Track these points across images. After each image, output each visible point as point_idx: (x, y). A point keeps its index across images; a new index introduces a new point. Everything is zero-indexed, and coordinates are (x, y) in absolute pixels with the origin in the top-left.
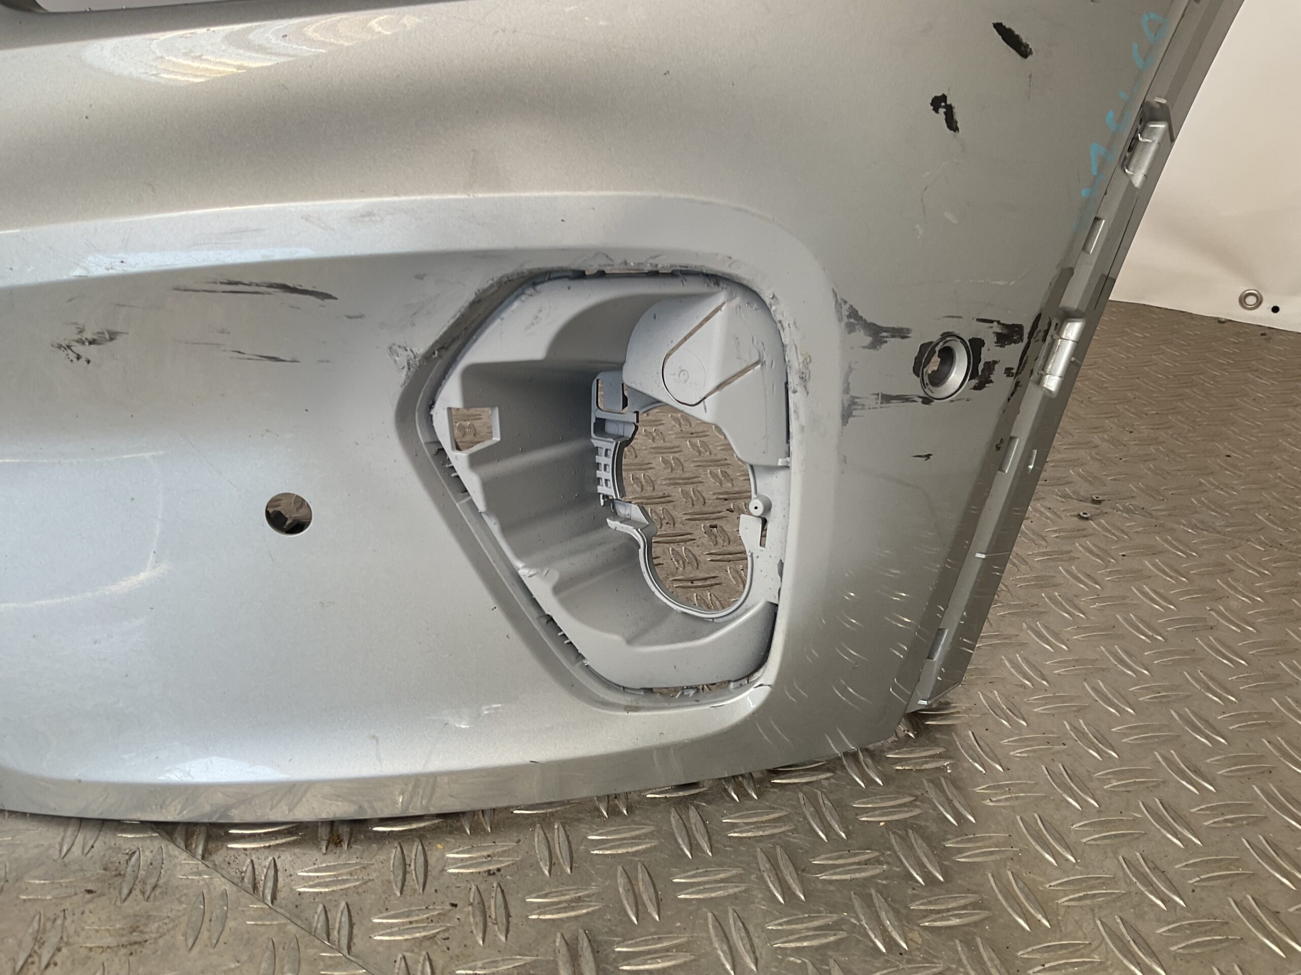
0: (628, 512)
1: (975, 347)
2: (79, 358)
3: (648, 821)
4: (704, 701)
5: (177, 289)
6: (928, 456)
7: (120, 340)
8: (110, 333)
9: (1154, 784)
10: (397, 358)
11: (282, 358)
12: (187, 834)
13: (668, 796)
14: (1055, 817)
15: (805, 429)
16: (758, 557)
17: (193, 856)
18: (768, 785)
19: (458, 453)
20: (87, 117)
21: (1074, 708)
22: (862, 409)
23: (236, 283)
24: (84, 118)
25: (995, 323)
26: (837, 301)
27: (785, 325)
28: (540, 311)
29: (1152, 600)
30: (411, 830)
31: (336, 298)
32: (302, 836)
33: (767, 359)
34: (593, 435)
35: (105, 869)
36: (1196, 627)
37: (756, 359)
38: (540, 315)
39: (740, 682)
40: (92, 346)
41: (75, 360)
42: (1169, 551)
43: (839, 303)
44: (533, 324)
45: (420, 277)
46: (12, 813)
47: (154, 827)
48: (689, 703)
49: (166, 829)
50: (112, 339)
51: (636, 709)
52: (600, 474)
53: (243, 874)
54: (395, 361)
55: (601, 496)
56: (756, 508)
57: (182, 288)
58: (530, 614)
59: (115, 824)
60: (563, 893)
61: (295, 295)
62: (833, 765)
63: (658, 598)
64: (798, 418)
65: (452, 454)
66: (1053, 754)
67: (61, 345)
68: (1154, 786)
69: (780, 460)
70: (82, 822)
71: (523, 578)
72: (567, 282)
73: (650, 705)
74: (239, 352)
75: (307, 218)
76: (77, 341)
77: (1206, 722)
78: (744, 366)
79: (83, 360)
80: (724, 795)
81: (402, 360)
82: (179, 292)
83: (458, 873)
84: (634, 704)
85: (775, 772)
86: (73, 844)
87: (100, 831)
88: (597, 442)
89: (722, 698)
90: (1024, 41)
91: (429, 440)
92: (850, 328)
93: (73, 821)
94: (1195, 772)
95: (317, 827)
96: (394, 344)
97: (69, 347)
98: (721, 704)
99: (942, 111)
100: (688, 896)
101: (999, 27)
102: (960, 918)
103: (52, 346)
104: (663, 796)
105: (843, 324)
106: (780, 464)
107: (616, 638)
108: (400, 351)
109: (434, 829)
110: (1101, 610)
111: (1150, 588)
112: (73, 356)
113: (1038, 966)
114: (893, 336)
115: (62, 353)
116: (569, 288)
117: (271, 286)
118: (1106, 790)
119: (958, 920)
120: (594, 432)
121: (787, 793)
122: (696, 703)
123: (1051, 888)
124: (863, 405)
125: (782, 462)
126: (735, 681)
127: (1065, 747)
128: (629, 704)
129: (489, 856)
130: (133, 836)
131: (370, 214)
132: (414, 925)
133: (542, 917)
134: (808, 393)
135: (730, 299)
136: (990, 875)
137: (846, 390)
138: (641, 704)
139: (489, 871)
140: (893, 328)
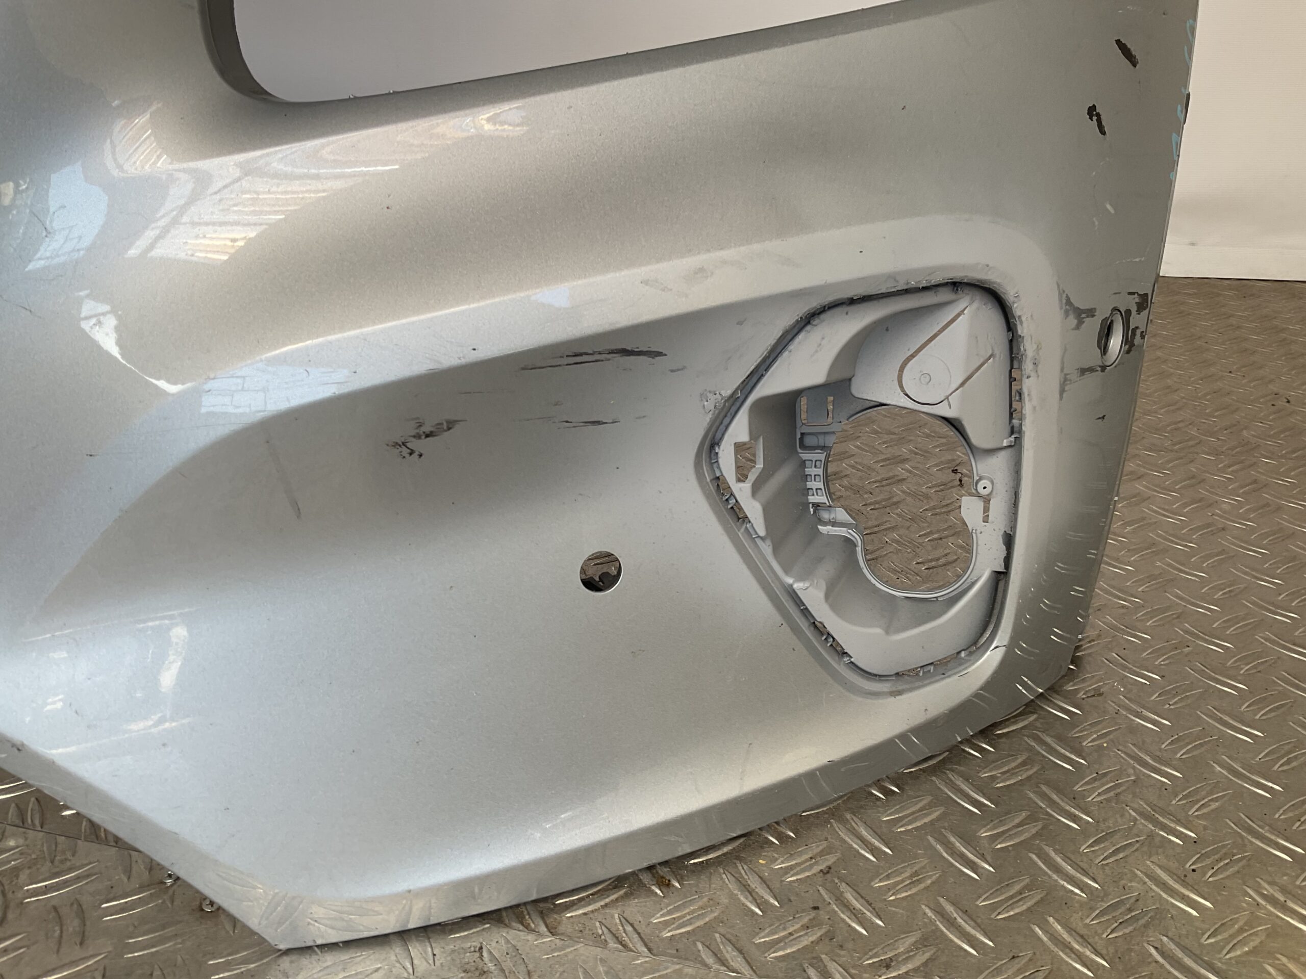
0: (832, 516)
1: (1127, 316)
2: (412, 453)
3: (921, 793)
4: (950, 673)
5: (523, 369)
6: (1103, 417)
7: (457, 429)
8: (449, 422)
9: (1273, 661)
10: (706, 403)
11: (604, 421)
12: (518, 918)
13: (921, 767)
14: (1224, 705)
15: (1037, 408)
16: (981, 533)
17: (541, 935)
18: (994, 737)
19: (741, 485)
20: (388, 208)
21: (1174, 616)
22: (1071, 384)
23: (581, 355)
24: (385, 209)
25: (1136, 295)
26: (1059, 292)
27: (1023, 319)
28: (823, 338)
29: (1164, 516)
30: (724, 855)
31: (666, 355)
32: (628, 887)
33: (997, 352)
34: (799, 451)
35: (465, 971)
36: (1212, 531)
37: (990, 353)
38: (824, 342)
39: (969, 650)
40: (428, 439)
41: (407, 456)
42: (1147, 473)
43: (1061, 292)
44: (816, 351)
45: (740, 323)
46: (322, 947)
47: (480, 919)
48: (937, 678)
49: (494, 917)
50: (449, 429)
51: (900, 693)
52: (811, 484)
53: (603, 937)
54: (704, 406)
55: (811, 505)
56: (985, 488)
57: (530, 367)
58: (804, 624)
59: (438, 927)
60: (902, 871)
61: (632, 358)
62: (1030, 707)
63: (880, 590)
64: (1030, 400)
65: (736, 487)
66: (1186, 656)
67: (397, 443)
68: (1273, 663)
69: (1005, 441)
70: (404, 935)
71: (797, 591)
72: (844, 309)
73: (907, 686)
74: (567, 422)
75: (645, 282)
76: (414, 437)
77: (1273, 604)
78: (982, 360)
79: (415, 455)
80: (964, 754)
81: (710, 405)
82: (526, 371)
83: (797, 880)
84: (894, 689)
85: (995, 725)
86: (412, 958)
87: (429, 938)
88: (805, 456)
89: (963, 667)
90: (1133, 53)
91: (712, 477)
92: (1067, 314)
93: (391, 937)
94: (1294, 644)
95: (637, 875)
96: (706, 390)
97: (404, 444)
98: (966, 672)
99: (1095, 118)
100: (1003, 845)
101: (1118, 42)
102: (1217, 802)
103: (388, 445)
104: (917, 768)
105: (1063, 311)
106: (1005, 444)
107: (878, 631)
108: (710, 396)
109: (744, 847)
110: (1134, 531)
111: (1156, 507)
112: (405, 451)
113: (1295, 823)
114: (1088, 317)
115: (396, 451)
116: (847, 313)
117: (612, 352)
118: (1243, 674)
119: (1217, 804)
120: (800, 447)
121: (1014, 740)
122: (943, 676)
123: (1262, 760)
124: (1070, 380)
125: (1007, 442)
126: (963, 650)
127: (1190, 649)
128: (891, 690)
129: (811, 858)
130: (466, 933)
131: (701, 270)
132: (796, 936)
133: (898, 896)
134: (1038, 376)
135: (972, 302)
136: (1212, 762)
137: (1062, 370)
138: (900, 688)
139: (821, 871)
140: (1088, 310)
